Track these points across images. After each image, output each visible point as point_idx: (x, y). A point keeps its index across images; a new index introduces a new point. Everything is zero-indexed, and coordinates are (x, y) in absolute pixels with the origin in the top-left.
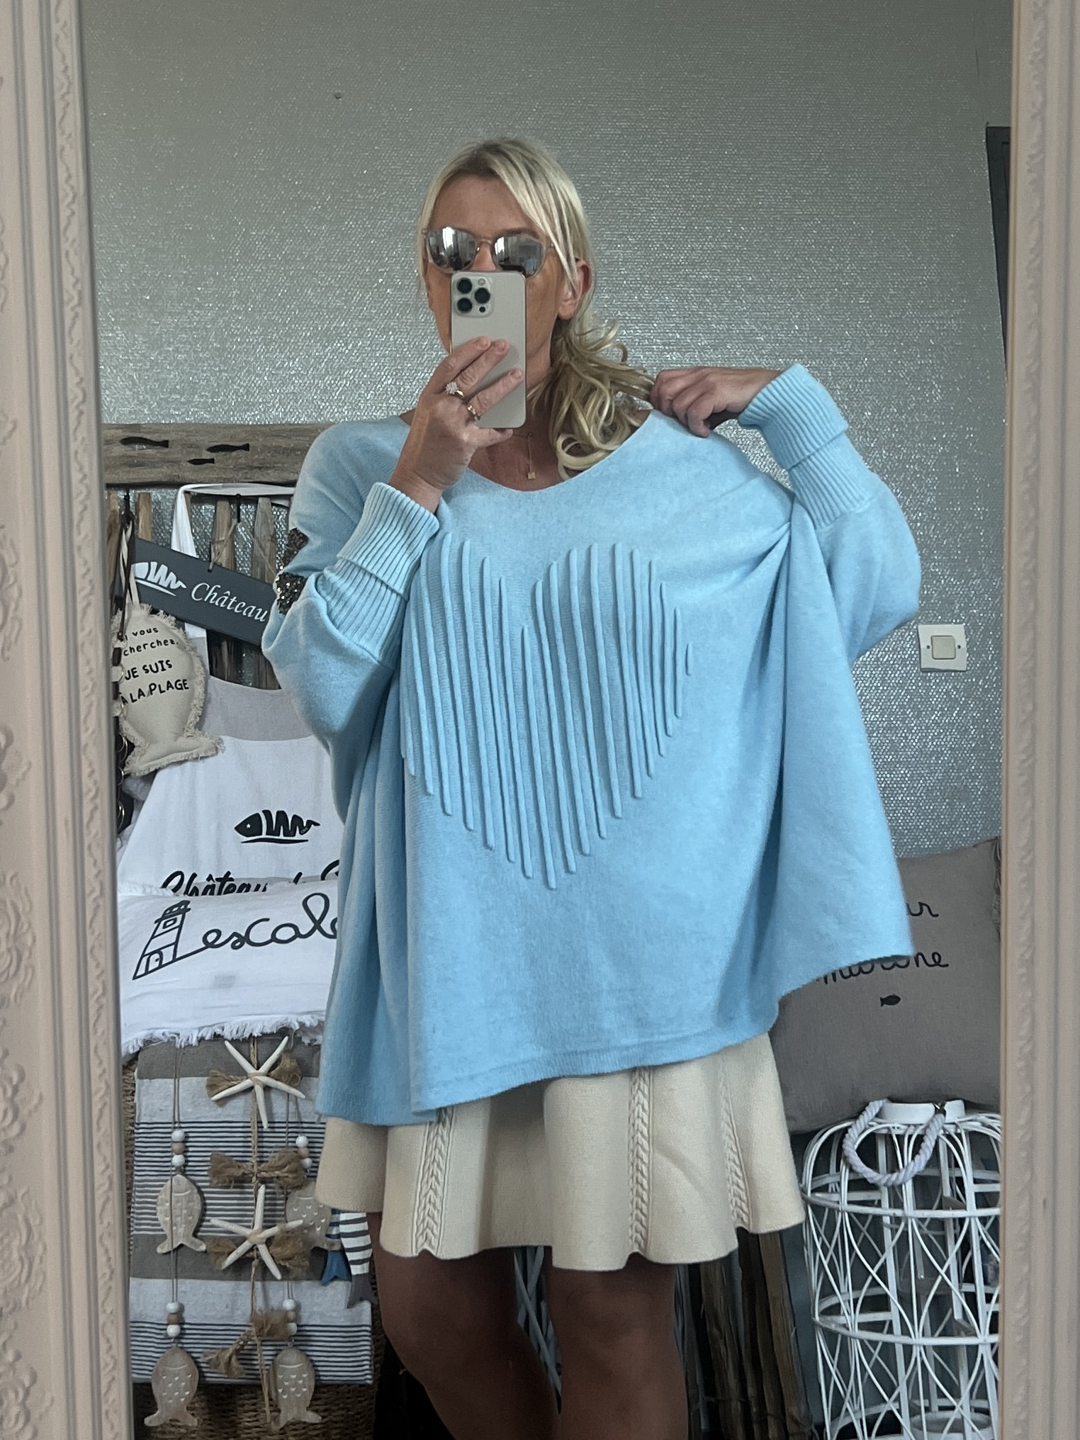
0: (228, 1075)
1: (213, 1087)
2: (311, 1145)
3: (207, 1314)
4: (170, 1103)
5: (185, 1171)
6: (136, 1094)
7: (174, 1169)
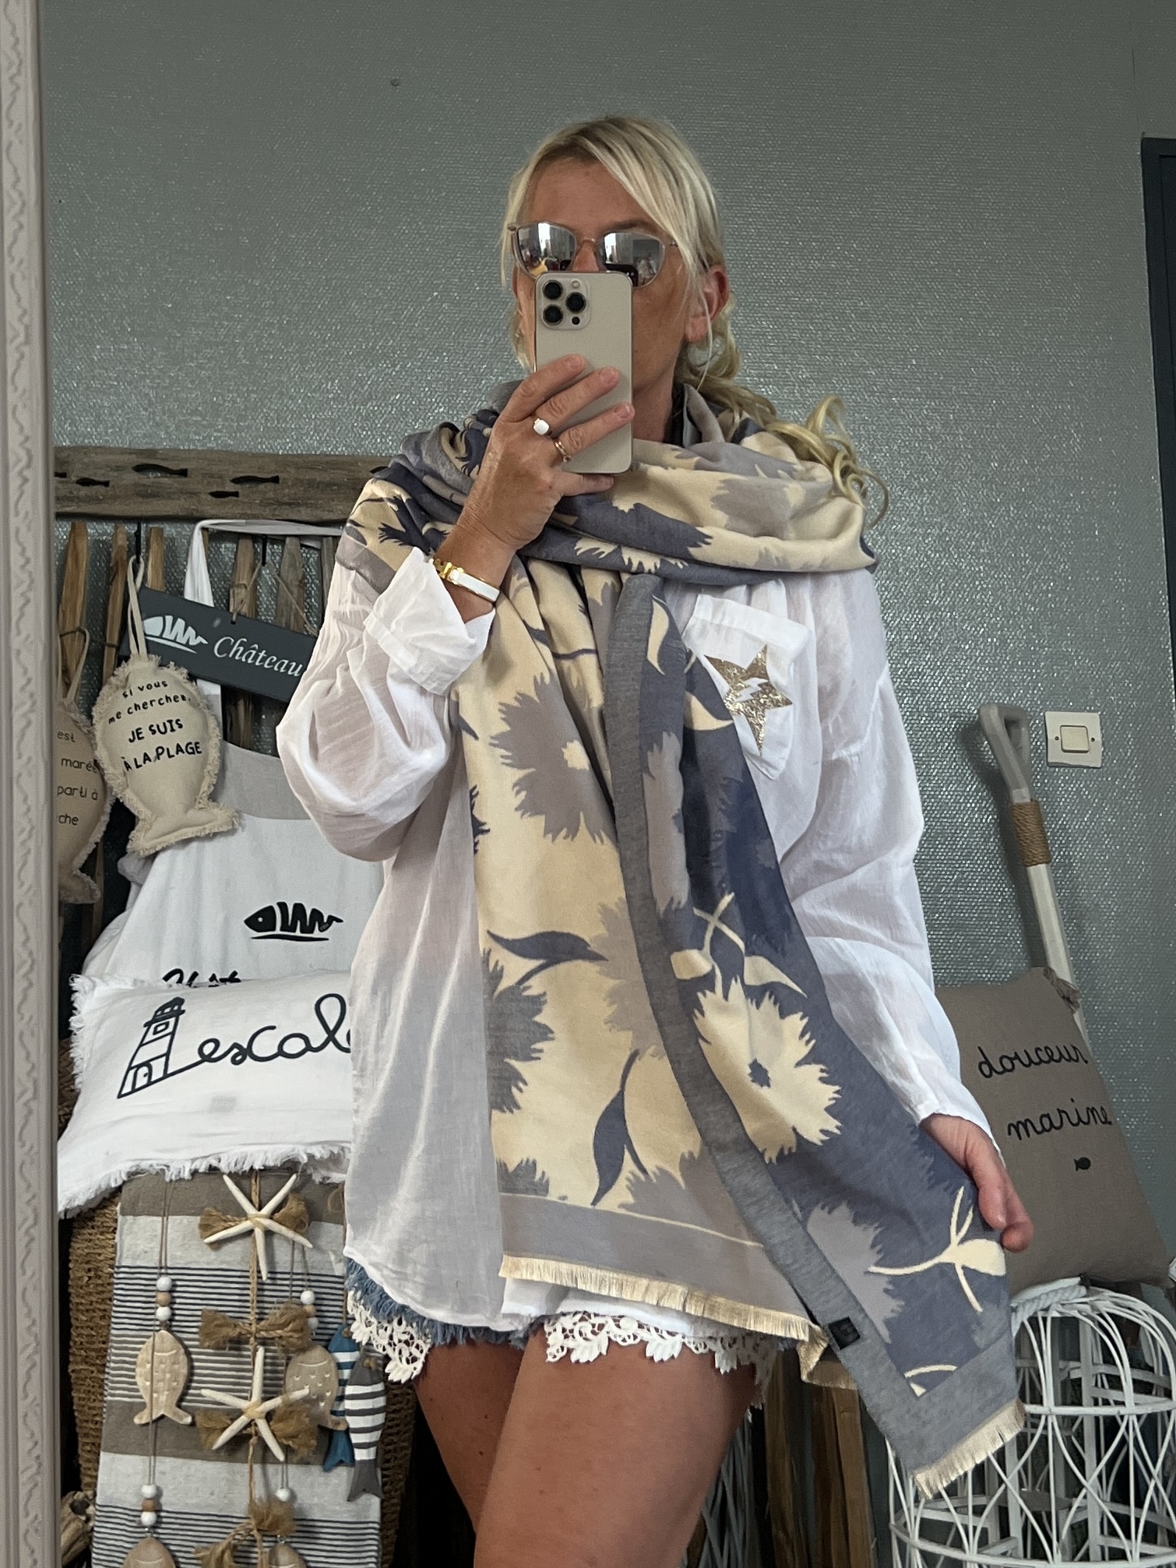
0: (224, 1214)
1: (206, 1228)
2: (319, 1302)
3: (189, 1501)
4: (156, 1245)
5: (171, 1326)
6: (118, 1232)
7: (158, 1323)
